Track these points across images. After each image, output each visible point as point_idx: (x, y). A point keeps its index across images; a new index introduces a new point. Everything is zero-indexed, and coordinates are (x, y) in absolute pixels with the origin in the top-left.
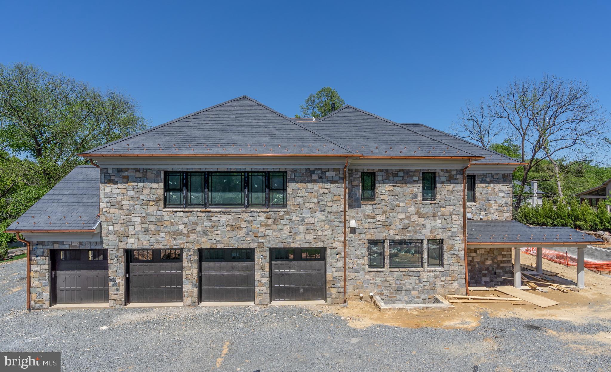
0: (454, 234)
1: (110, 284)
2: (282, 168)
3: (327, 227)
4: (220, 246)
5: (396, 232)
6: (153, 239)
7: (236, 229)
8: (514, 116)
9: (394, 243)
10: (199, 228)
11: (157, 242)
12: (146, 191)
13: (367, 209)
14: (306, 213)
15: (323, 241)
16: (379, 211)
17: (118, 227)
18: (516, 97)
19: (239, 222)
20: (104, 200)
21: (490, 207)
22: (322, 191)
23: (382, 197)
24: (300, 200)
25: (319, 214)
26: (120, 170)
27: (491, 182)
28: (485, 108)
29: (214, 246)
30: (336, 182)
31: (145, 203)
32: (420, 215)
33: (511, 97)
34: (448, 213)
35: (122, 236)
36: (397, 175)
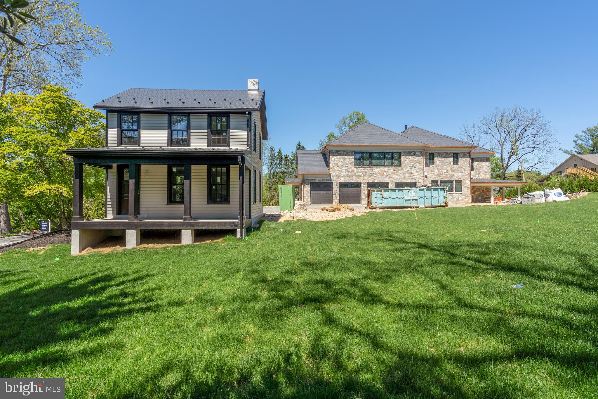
0: (466, 178)
1: (334, 196)
2: (400, 151)
3: (417, 174)
4: (376, 181)
5: (443, 177)
6: (350, 178)
7: (382, 174)
8: (495, 132)
9: (442, 182)
10: (368, 174)
11: (352, 179)
12: (348, 160)
13: (431, 168)
14: (409, 168)
15: (416, 180)
16: (436, 169)
17: (337, 174)
18: (497, 119)
19: (383, 171)
20: (332, 163)
21: (480, 173)
22: (415, 160)
23: (437, 163)
24: (406, 163)
25: (414, 169)
26: (337, 151)
27: (481, 161)
28: (476, 127)
29: (373, 181)
30: (421, 156)
31: (347, 164)
32: (452, 170)
33: (494, 120)
34: (463, 170)
35: (339, 177)
36: (443, 154)
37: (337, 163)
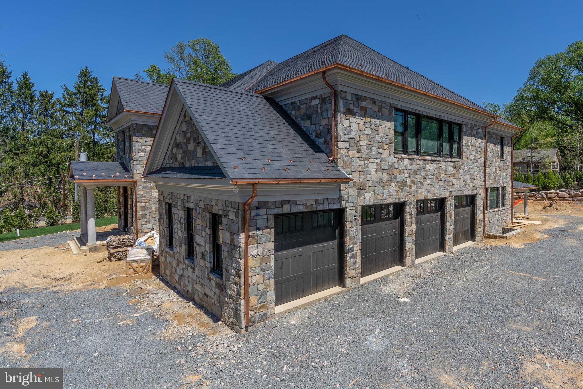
0: (509, 182)
1: (348, 256)
2: (462, 121)
3: (478, 176)
5: (492, 182)
6: (386, 192)
7: (439, 178)
10: (417, 177)
11: (390, 195)
12: (380, 131)
14: (470, 164)
15: (476, 188)
17: (357, 177)
19: (440, 171)
20: (344, 137)
22: (476, 145)
23: (488, 154)
25: (475, 165)
26: (358, 98)
29: (426, 197)
30: (482, 138)
31: (380, 146)
32: (499, 168)
34: (507, 168)
35: (361, 188)
37: (357, 138)
